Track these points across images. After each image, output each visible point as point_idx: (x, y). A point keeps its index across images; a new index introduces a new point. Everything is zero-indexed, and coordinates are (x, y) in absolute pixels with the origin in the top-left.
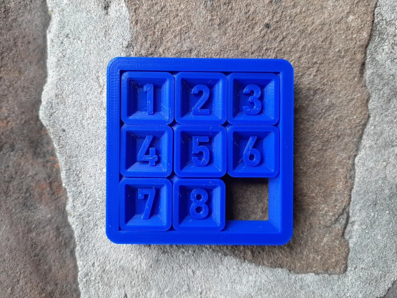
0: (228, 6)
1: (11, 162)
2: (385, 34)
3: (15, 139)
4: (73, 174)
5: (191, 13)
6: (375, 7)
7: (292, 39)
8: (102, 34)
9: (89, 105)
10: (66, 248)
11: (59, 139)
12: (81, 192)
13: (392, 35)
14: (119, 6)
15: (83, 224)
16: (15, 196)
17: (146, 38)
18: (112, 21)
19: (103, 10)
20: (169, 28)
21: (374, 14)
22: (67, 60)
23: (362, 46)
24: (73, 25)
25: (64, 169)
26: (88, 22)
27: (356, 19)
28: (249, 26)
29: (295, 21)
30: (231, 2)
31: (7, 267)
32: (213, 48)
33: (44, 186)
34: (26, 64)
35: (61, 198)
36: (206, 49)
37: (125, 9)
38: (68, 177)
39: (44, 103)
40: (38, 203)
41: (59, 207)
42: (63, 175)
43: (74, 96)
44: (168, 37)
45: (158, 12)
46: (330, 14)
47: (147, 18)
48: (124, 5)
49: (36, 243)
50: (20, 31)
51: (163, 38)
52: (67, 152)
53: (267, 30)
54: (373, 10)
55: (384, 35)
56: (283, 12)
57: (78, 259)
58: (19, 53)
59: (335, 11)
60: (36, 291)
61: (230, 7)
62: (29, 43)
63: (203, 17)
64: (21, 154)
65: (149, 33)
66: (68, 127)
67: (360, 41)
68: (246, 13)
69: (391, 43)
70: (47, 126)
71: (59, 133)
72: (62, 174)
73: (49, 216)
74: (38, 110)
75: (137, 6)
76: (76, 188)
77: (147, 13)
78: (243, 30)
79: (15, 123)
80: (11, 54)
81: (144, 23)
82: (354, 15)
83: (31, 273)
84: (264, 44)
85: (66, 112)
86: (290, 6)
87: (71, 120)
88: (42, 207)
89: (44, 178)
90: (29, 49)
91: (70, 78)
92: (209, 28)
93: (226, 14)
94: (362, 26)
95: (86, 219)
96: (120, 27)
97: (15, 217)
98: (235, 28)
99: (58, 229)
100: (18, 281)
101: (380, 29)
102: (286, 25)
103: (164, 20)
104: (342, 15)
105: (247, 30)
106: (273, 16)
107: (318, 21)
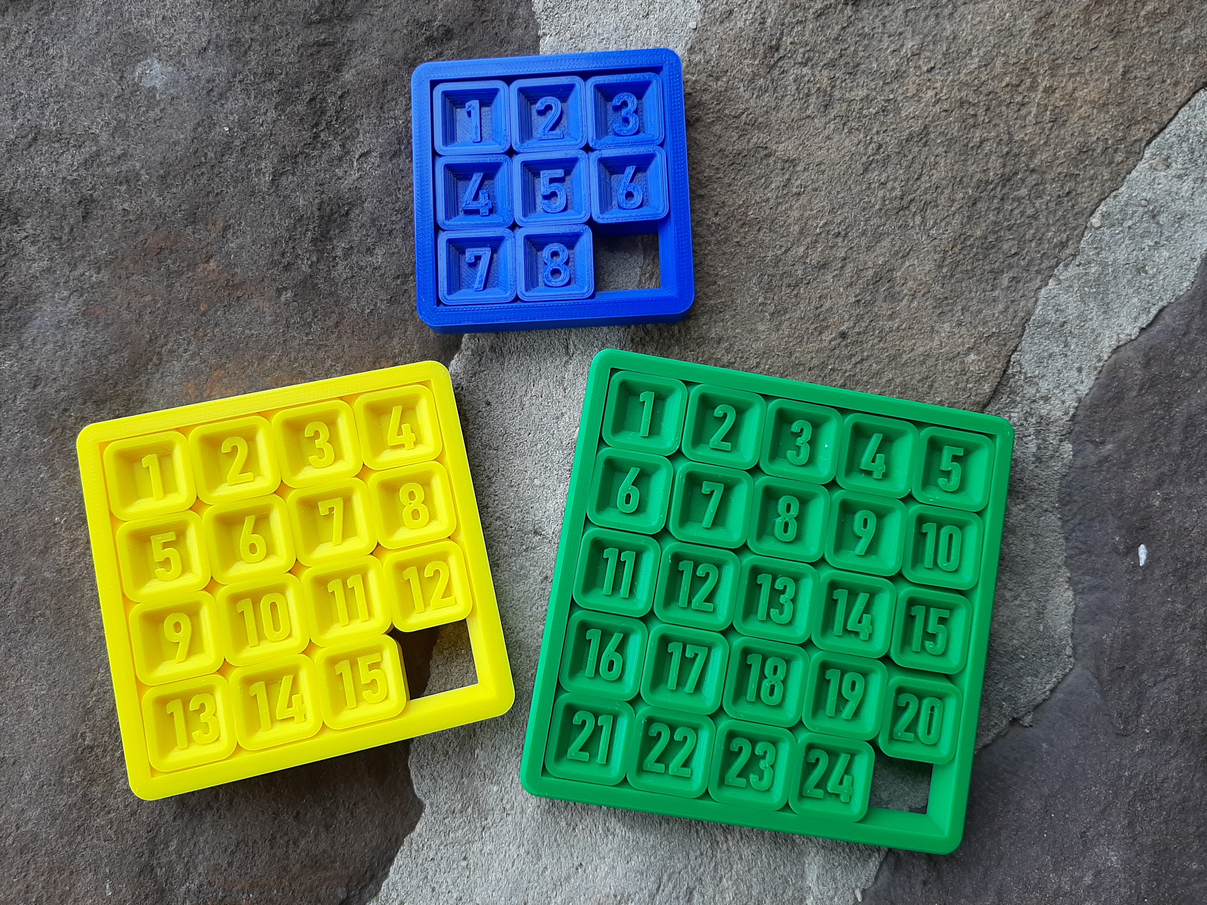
0: (793, 290)
2: (1019, 394)
6: (1014, 351)
7: (874, 365)
13: (1029, 399)
21: (1009, 361)
23: (978, 403)
27: (979, 360)
28: (815, 329)
29: (886, 340)
30: (798, 286)
32: (753, 346)
36: (743, 345)
46: (941, 343)
53: (841, 342)
54: (1010, 354)
55: (1017, 396)
56: (872, 321)
59: (951, 341)
61: (795, 292)
63: (752, 296)
66: (497, 400)
67: (976, 395)
68: (817, 308)
69: (1025, 412)
74: (449, 359)
78: (805, 331)
82: (978, 354)
84: (832, 361)
85: (499, 376)
86: (885, 315)
87: (505, 390)
93: (787, 301)
94: (986, 374)
98: (794, 325)
101: (1013, 386)
102: (871, 342)
104: (959, 350)
105: (812, 333)
106: (855, 324)
107: (921, 349)
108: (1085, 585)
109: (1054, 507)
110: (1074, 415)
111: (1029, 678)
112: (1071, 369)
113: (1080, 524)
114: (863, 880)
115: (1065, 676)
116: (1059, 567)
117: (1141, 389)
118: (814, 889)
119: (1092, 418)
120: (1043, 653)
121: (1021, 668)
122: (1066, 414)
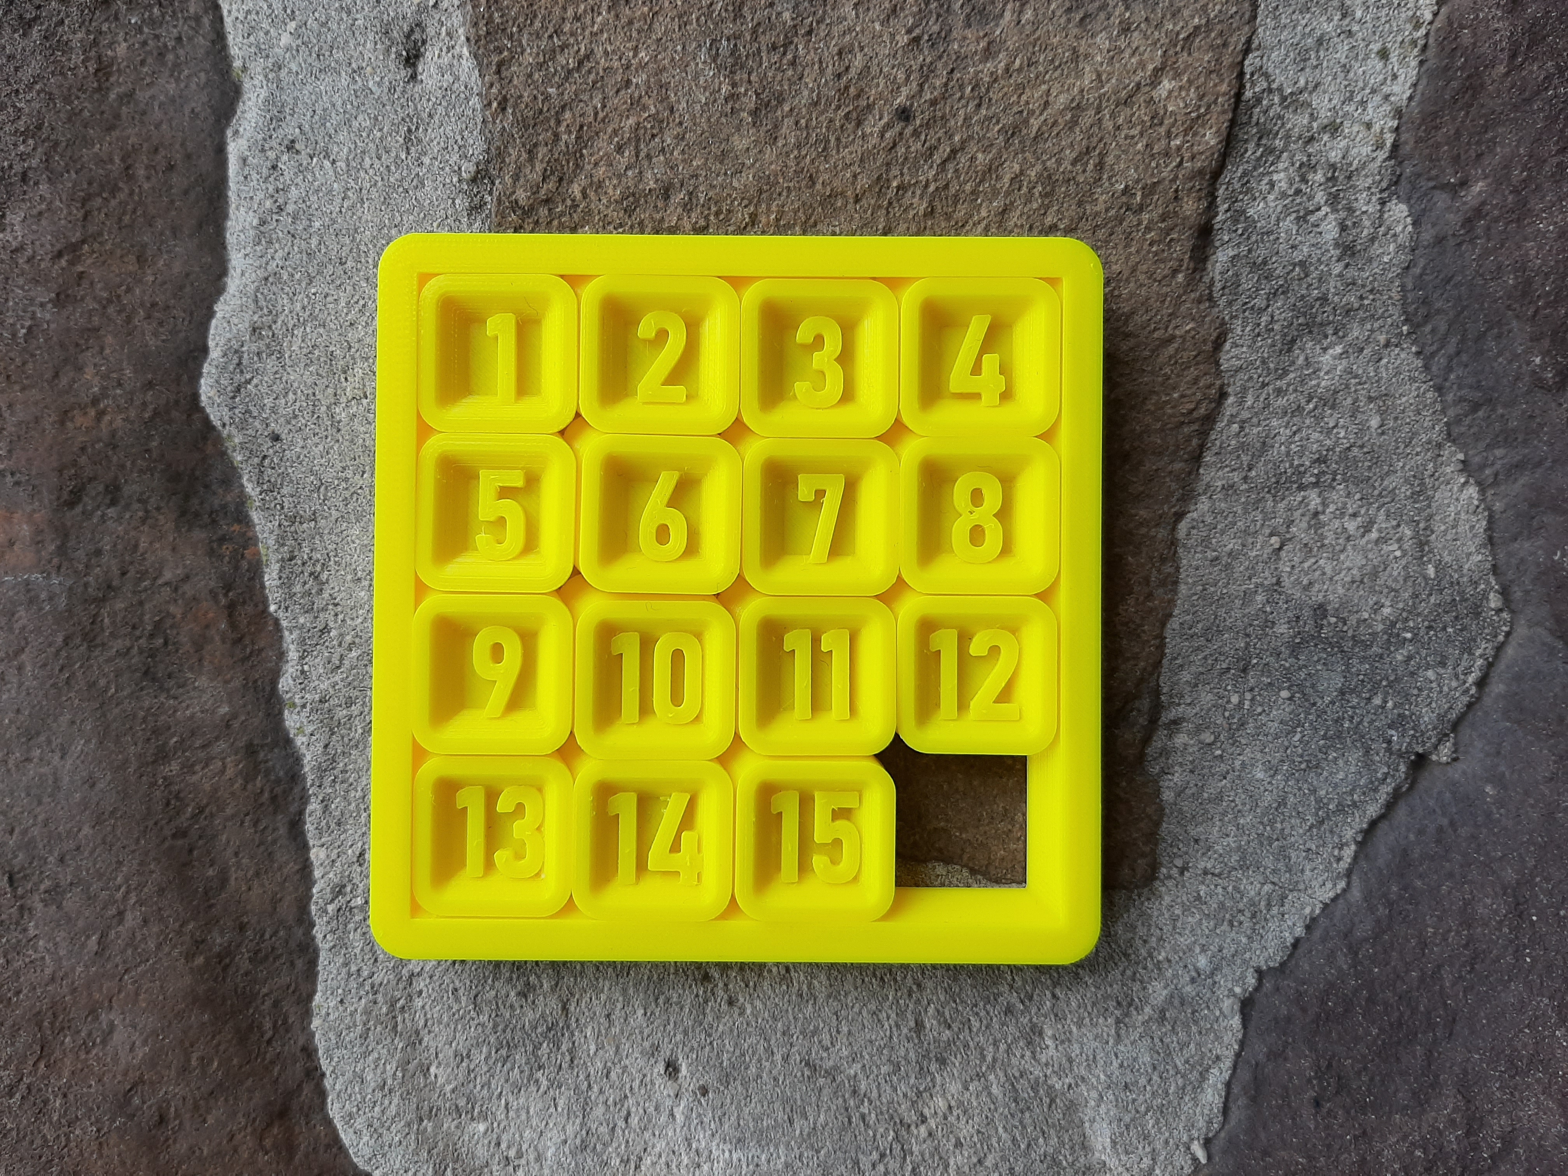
0: (784, 54)
1: (107, 538)
2: (1277, 133)
3: (122, 467)
4: (302, 572)
5: (672, 76)
6: (1247, 51)
7: (980, 155)
8: (397, 142)
9: (353, 358)
10: (275, 812)
11: (261, 464)
12: (325, 630)
13: (1300, 138)
14: (450, 55)
15: (331, 730)
16: (118, 645)
17: (530, 152)
18: (429, 100)
19: (401, 67)
20: (603, 120)
21: (1241, 74)
22: (290, 220)
23: (1201, 172)
24: (309, 114)
25: (273, 557)
26: (355, 104)
27: (1181, 88)
28: (847, 116)
29: (990, 100)
30: (791, 42)
31: (88, 870)
32: (735, 184)
33: (211, 615)
34: (162, 234)
35: (263, 655)
36: (713, 187)
37: (467, 63)
38: (286, 584)
39: (215, 353)
40: (191, 669)
41: (255, 681)
42: (271, 578)
43: (308, 330)
44: (599, 150)
45: (570, 72)
46: (1099, 76)
47: (535, 92)
48: (465, 51)
49: (182, 795)
50: (144, 131)
51: (584, 151)
52: (286, 505)
53: (903, 129)
54: (1240, 58)
55: (1274, 138)
56: (952, 70)
57: (311, 843)
58: (140, 199)
59: (1117, 65)
60: (175, 946)
61: (789, 56)
62: (171, 168)
63: (705, 89)
64: (140, 514)
65: (541, 138)
66: (289, 427)
67: (1193, 158)
68: (839, 76)
69: (1297, 165)
70: (224, 425)
71: (260, 445)
72: (266, 577)
73: (224, 709)
74: (195, 376)
75: (506, 53)
76: (309, 617)
77: (536, 76)
78: (828, 128)
79: (123, 416)
80: (113, 203)
81: (527, 106)
82: (1177, 75)
83: (161, 891)
84: (895, 171)
85: (284, 379)
86: (976, 52)
87: (298, 404)
88: (203, 682)
89: (211, 591)
90: (171, 187)
91: (297, 276)
92: (724, 120)
93: (779, 78)
94: (1202, 110)
95: (341, 713)
96: (453, 120)
97: (116, 711)
98: (803, 122)
99: (251, 750)
100: (121, 914)
101: (1262, 120)
102: (962, 112)
103: (584, 97)
104: (1138, 78)
105: (842, 127)
106: (921, 86)
107: (1063, 99)
108: (1498, 466)
109: (1401, 334)
110: (1395, 146)
111: (1430, 674)
112: (1367, 57)
113: (1458, 353)
114: (1201, 1123)
115: (1499, 649)
116: (1439, 446)
117: (1513, 56)
118: (1112, 1162)
119: (1431, 142)
120: (1446, 618)
121: (1410, 658)
122: (1379, 146)
